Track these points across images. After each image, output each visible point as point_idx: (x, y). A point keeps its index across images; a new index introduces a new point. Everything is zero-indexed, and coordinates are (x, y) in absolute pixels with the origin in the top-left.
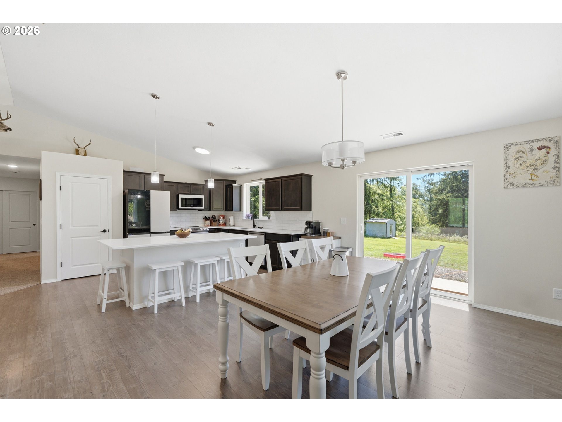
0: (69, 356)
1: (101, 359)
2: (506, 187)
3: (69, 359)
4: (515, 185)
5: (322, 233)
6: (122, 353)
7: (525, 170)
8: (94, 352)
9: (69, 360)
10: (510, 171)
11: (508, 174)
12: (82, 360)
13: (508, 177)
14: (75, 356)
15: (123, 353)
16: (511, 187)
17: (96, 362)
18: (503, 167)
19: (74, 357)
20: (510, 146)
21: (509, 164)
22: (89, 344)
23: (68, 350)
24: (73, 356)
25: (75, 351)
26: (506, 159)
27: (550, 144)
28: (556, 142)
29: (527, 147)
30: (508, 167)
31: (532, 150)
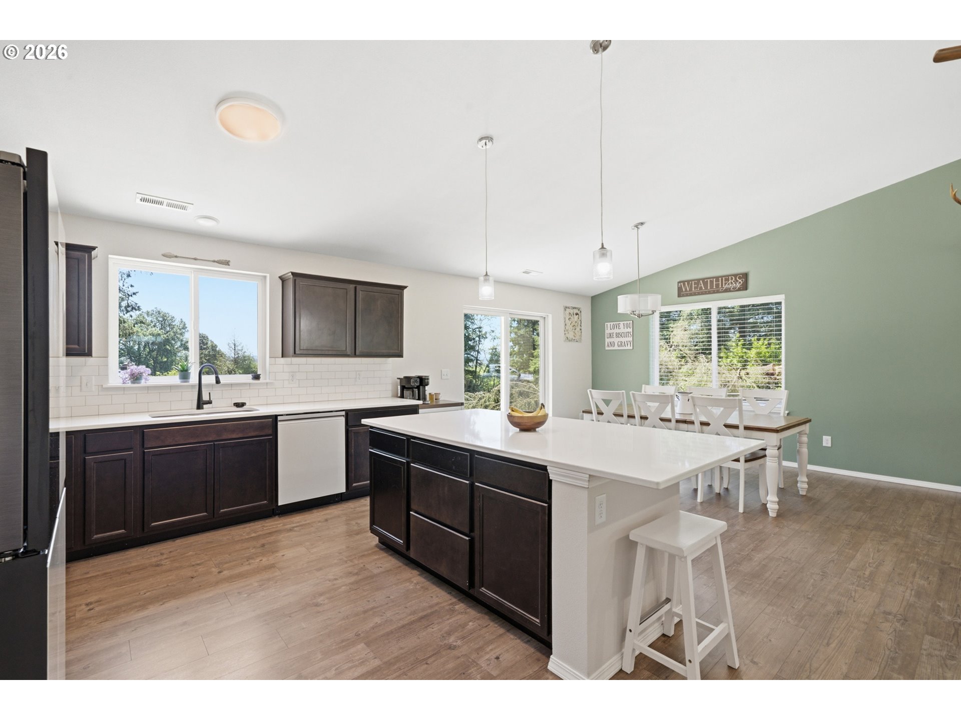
0: (897, 620)
1: (854, 587)
2: (565, 341)
3: (898, 616)
4: (569, 339)
6: (822, 575)
7: (572, 329)
8: (854, 598)
9: (899, 614)
10: (567, 327)
11: (566, 330)
12: (879, 601)
13: (566, 332)
14: (885, 613)
15: (819, 574)
16: (567, 341)
17: (863, 588)
18: (564, 324)
19: (890, 614)
20: (566, 308)
21: (566, 322)
22: (850, 615)
23: (892, 630)
24: (890, 617)
25: (881, 621)
26: (565, 318)
27: (579, 312)
28: (581, 312)
29: (572, 311)
30: (566, 325)
31: (573, 314)
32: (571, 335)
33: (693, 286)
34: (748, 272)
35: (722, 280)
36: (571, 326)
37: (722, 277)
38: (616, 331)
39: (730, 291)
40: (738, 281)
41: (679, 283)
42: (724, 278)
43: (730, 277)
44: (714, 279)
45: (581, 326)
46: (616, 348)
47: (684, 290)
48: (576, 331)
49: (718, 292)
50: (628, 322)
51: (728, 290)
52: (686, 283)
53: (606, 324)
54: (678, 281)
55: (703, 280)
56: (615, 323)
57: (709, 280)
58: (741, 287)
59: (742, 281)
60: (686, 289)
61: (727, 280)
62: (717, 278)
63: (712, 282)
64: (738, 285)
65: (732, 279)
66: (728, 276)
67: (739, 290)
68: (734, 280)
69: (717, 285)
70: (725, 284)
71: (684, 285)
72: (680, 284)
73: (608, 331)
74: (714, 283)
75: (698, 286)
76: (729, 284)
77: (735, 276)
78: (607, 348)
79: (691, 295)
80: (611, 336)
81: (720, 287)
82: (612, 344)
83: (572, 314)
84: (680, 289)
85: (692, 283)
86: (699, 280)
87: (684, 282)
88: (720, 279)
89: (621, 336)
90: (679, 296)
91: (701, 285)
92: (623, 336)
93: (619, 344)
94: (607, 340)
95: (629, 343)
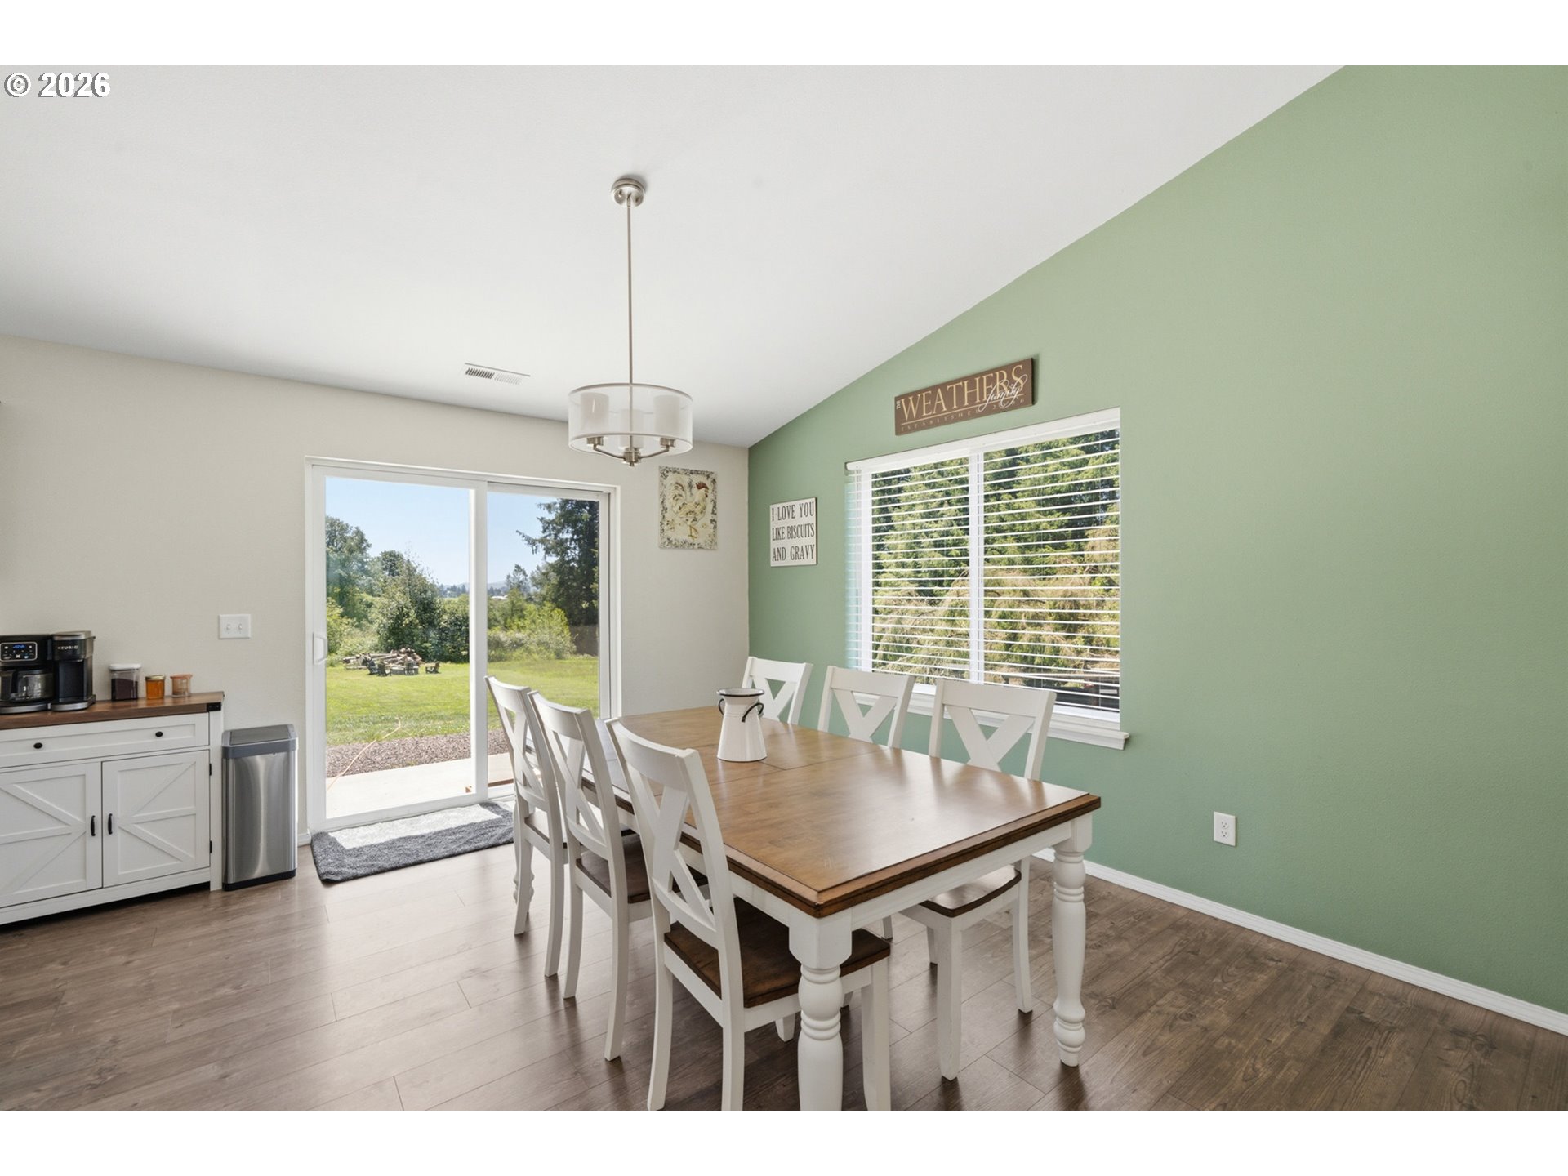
2: (662, 546)
4: (673, 543)
5: (100, 687)
7: (685, 519)
10: (668, 516)
11: (665, 523)
13: (665, 527)
16: (669, 546)
18: (658, 509)
20: (667, 472)
21: (667, 504)
26: (662, 495)
27: (708, 483)
28: (714, 481)
29: (685, 479)
30: (665, 509)
31: (690, 486)
32: (681, 533)
33: (924, 404)
34: (1038, 356)
35: (981, 381)
36: (682, 513)
37: (981, 374)
38: (789, 522)
39: (1000, 411)
40: (1014, 382)
41: (897, 399)
42: (985, 377)
43: (997, 373)
44: (966, 383)
45: (713, 513)
46: (788, 562)
47: (907, 416)
48: (698, 525)
49: (975, 415)
50: (808, 501)
51: (993, 409)
52: (911, 398)
53: (772, 506)
54: (897, 395)
55: (943, 386)
56: (785, 504)
57: (954, 386)
58: (1020, 397)
59: (1023, 379)
60: (911, 413)
61: (991, 381)
62: (971, 379)
63: (960, 390)
64: (1015, 393)
65: (1002, 377)
66: (993, 371)
67: (1017, 405)
68: (1005, 380)
69: (972, 397)
70: (989, 391)
71: (907, 402)
72: (898, 402)
73: (774, 524)
74: (966, 392)
75: (933, 403)
76: (995, 391)
77: (1008, 368)
78: (773, 564)
79: (920, 427)
80: (779, 536)
81: (978, 401)
82: (781, 553)
83: (686, 485)
84: (899, 414)
85: (922, 396)
86: (934, 388)
87: (905, 396)
88: (977, 379)
89: (797, 533)
90: (898, 432)
91: (939, 400)
92: (799, 534)
93: (794, 552)
94: (774, 545)
95: (810, 552)
